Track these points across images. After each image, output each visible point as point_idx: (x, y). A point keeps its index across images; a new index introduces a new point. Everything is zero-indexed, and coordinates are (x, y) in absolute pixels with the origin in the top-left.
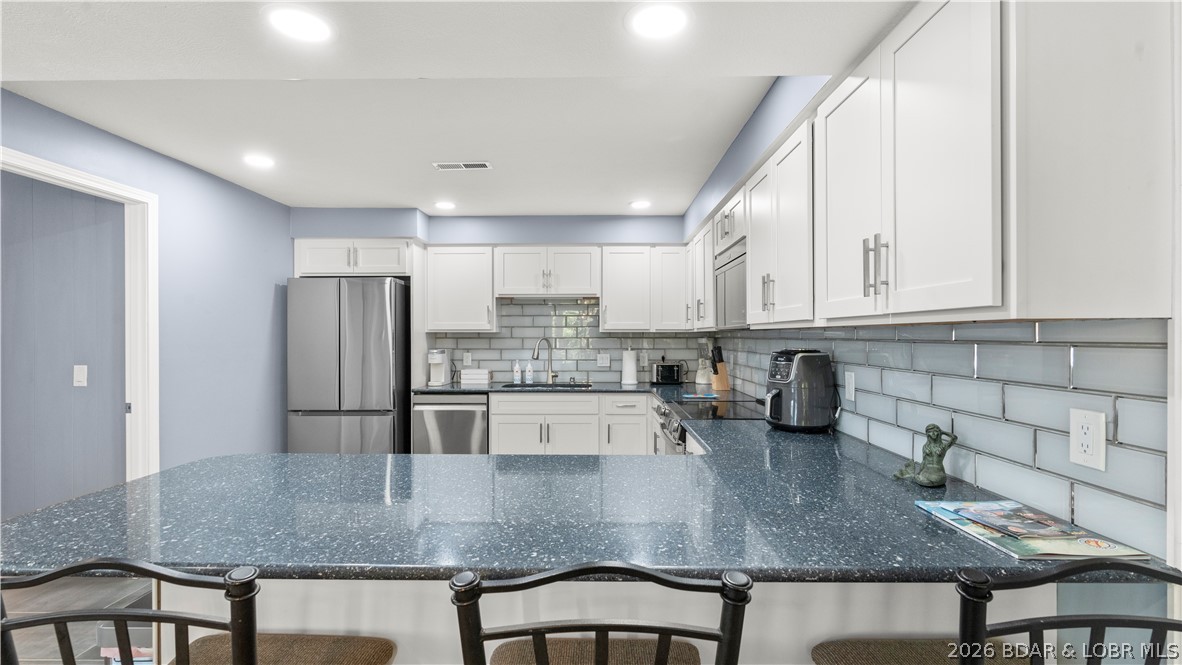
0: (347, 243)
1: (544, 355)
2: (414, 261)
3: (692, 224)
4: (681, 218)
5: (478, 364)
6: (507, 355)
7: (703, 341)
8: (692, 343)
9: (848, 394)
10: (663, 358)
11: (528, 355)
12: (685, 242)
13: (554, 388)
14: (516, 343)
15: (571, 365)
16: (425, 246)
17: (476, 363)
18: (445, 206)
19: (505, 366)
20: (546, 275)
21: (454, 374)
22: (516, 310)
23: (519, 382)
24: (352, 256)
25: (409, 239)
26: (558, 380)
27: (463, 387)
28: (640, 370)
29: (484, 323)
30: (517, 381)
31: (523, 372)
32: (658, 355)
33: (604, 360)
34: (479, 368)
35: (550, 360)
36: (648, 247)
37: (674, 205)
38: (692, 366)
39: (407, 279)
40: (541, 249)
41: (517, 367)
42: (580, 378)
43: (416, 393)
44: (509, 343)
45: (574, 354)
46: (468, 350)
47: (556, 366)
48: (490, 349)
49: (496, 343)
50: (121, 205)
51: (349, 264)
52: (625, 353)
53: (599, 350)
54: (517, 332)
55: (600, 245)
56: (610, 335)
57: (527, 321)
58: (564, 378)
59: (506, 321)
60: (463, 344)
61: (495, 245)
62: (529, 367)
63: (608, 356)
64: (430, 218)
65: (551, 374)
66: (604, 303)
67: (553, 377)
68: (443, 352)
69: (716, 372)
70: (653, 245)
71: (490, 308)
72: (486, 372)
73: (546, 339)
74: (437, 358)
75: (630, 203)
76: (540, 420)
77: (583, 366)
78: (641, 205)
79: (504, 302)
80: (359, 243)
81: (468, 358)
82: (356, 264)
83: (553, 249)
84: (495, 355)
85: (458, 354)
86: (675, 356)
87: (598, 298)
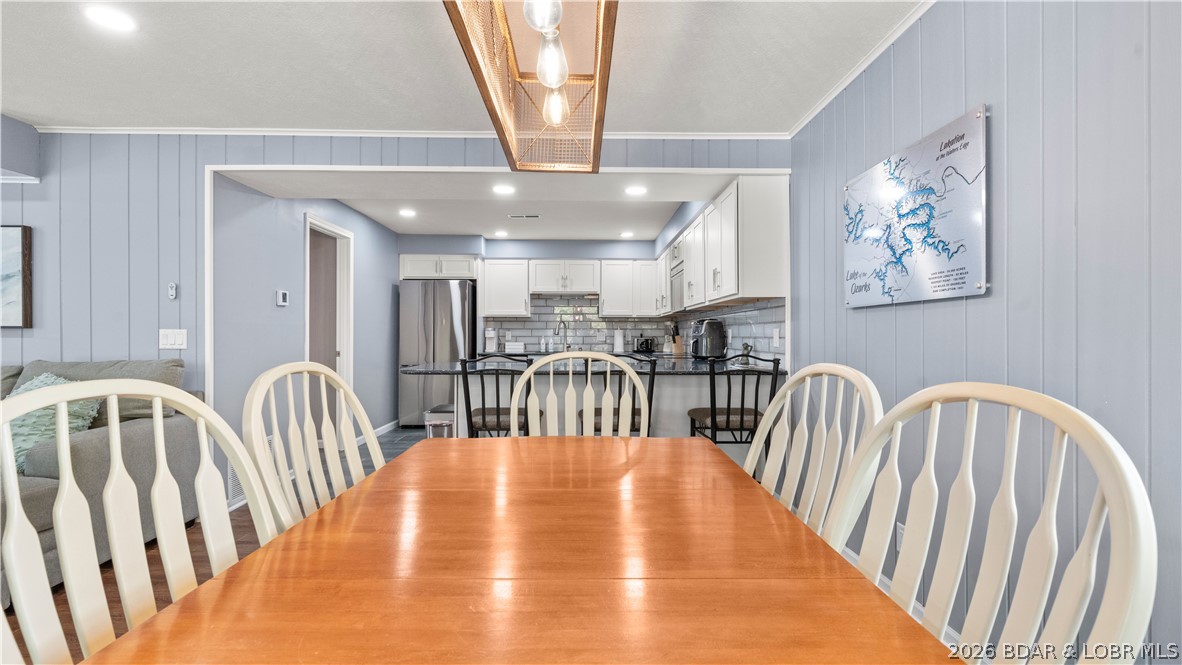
0: (434, 257)
2: (478, 270)
3: (659, 246)
4: (653, 242)
5: (516, 339)
6: (535, 333)
7: (668, 323)
8: (661, 326)
9: (730, 340)
10: (641, 336)
11: (550, 332)
12: (656, 256)
14: (543, 325)
15: (580, 340)
16: (483, 259)
17: (514, 338)
18: (501, 234)
19: (535, 340)
20: (564, 279)
21: (501, 346)
22: (542, 302)
24: (438, 267)
25: (476, 256)
28: (626, 344)
29: (523, 310)
30: (543, 350)
31: (547, 344)
32: (638, 333)
33: (601, 336)
34: (518, 341)
35: (566, 336)
36: (631, 261)
37: (649, 234)
38: (660, 340)
39: (474, 281)
40: (561, 262)
41: (543, 341)
42: (585, 348)
43: (479, 354)
44: (539, 325)
46: (509, 330)
47: (570, 340)
48: (524, 329)
49: (528, 325)
50: (334, 239)
51: (437, 271)
52: (616, 332)
53: (598, 330)
54: (544, 318)
55: (600, 259)
56: (606, 319)
57: (550, 310)
58: (575, 348)
59: (538, 310)
60: (506, 325)
61: (530, 259)
62: (551, 341)
64: (487, 241)
65: (566, 346)
66: (602, 297)
67: (567, 348)
68: (493, 330)
69: (675, 342)
70: (635, 260)
71: (527, 301)
72: (522, 344)
73: (563, 322)
74: (490, 333)
75: (620, 234)
78: (627, 235)
79: (535, 297)
80: (444, 258)
81: (509, 335)
82: (441, 271)
83: (569, 262)
84: (527, 333)
85: (502, 332)
86: (648, 334)
87: (598, 295)
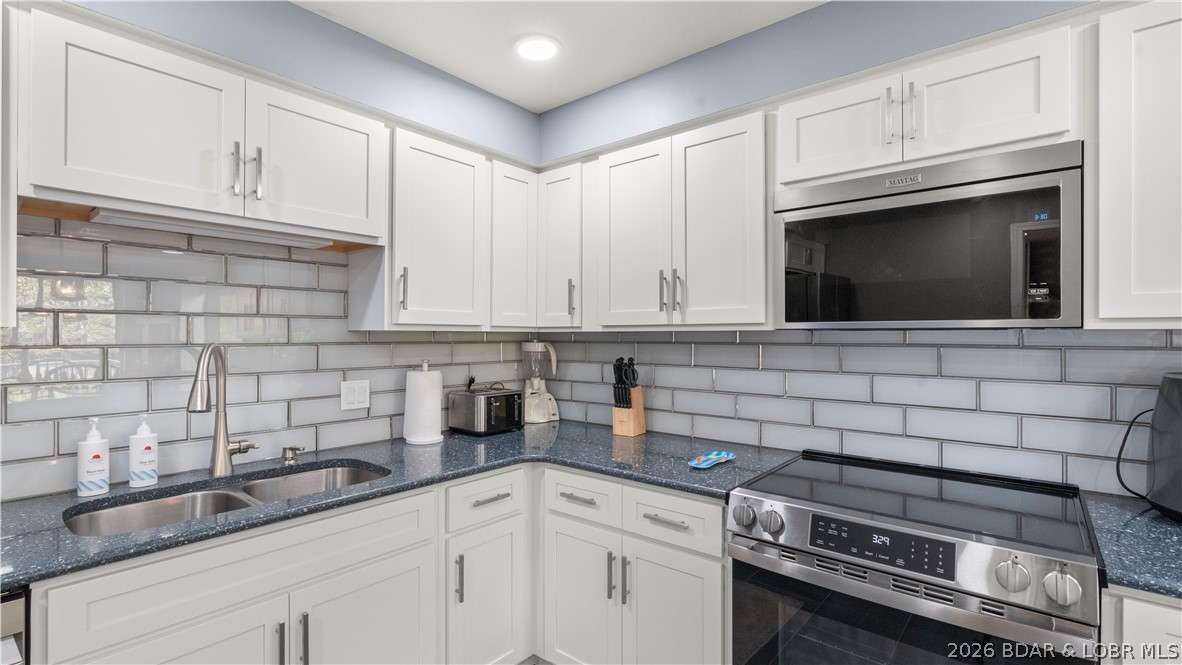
4: (538, 118)
10: (471, 381)
15: (276, 415)
23: (105, 489)
30: (96, 483)
33: (355, 393)
41: (94, 442)
45: (277, 387)
52: (413, 377)
53: (345, 372)
55: (393, 122)
63: (366, 383)
65: (225, 447)
67: (232, 453)
77: (303, 413)
79: (50, 216)
83: (265, 91)
87: (382, 248)
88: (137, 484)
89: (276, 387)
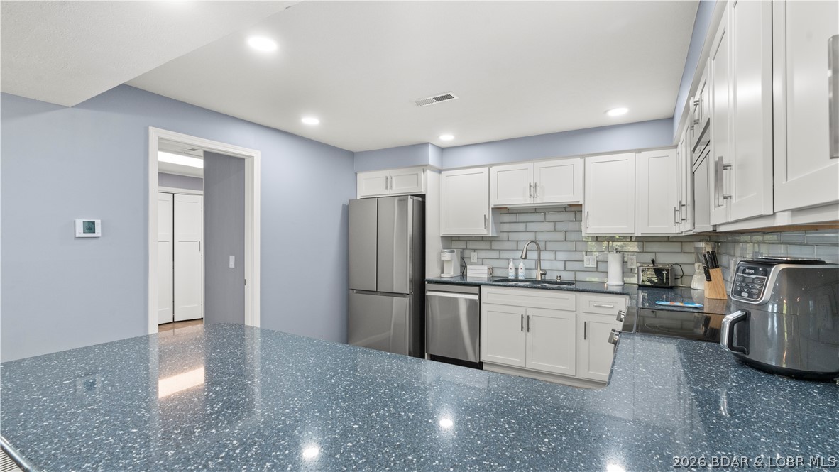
0: (386, 173)
1: (533, 255)
2: (429, 183)
5: (482, 261)
6: (504, 255)
7: (702, 245)
8: (688, 247)
10: (653, 262)
11: (518, 255)
12: (674, 144)
13: (542, 284)
14: (513, 245)
15: (560, 265)
16: (440, 171)
17: (480, 261)
18: (447, 138)
19: (502, 263)
20: (533, 187)
21: (463, 269)
23: (513, 278)
24: (389, 183)
25: (424, 167)
26: (548, 277)
27: (469, 280)
28: (626, 271)
29: (482, 229)
30: (511, 276)
31: (516, 269)
32: (648, 258)
33: (590, 262)
34: (483, 264)
35: (539, 260)
36: (632, 154)
37: (656, 106)
38: (687, 270)
39: (423, 196)
40: (529, 165)
41: (511, 265)
42: (567, 276)
43: (430, 282)
44: (507, 245)
46: (475, 250)
47: (545, 265)
48: (491, 249)
49: (496, 245)
50: (244, 159)
51: (387, 187)
52: (610, 256)
53: (586, 252)
54: (513, 236)
55: (583, 156)
56: (593, 239)
57: (521, 227)
58: (552, 276)
59: (502, 227)
60: (471, 245)
61: (490, 166)
62: (521, 265)
63: (595, 257)
64: (443, 150)
65: (540, 272)
66: (585, 209)
67: (542, 274)
68: (452, 252)
69: (709, 278)
70: (639, 151)
71: (487, 217)
72: (486, 268)
73: (535, 242)
74: (447, 256)
75: (606, 111)
76: (522, 311)
77: (570, 266)
78: (618, 113)
79: (499, 211)
80: (393, 172)
81: (475, 256)
82: (391, 187)
83: (539, 164)
84: (494, 254)
85: (467, 253)
86: (665, 260)
87: (581, 205)
88: (520, 278)
89: (561, 256)
